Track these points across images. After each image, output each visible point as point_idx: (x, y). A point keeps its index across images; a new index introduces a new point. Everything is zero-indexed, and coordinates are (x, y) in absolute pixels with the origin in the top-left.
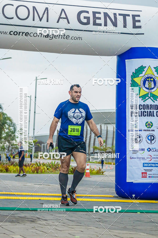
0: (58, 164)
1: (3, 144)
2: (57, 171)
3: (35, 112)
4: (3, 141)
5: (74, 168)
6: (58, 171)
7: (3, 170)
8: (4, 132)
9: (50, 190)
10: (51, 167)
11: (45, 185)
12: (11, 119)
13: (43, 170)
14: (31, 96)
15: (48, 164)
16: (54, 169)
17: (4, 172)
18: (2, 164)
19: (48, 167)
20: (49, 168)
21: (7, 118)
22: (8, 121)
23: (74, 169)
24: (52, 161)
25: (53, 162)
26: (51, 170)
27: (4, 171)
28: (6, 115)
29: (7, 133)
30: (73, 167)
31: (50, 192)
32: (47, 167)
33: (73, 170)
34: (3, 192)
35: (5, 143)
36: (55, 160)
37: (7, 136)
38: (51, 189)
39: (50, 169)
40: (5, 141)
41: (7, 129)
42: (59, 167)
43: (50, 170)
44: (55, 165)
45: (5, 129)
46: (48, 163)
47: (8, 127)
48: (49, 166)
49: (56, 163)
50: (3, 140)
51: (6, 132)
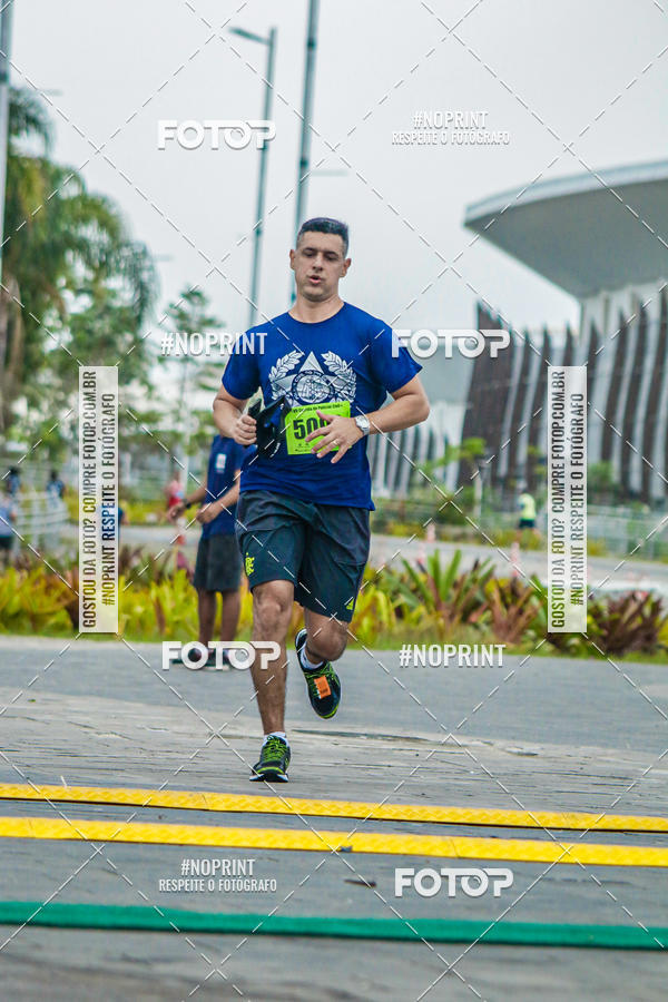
0: (482, 573)
1: (45, 405)
2: (476, 626)
3: (303, 163)
4: (49, 386)
5: (611, 611)
6: (485, 628)
7: (52, 614)
8: (55, 313)
9: (424, 779)
10: (422, 598)
11: (384, 737)
12: (113, 211)
13: (366, 622)
14: (273, 33)
15: (400, 570)
16: (451, 617)
17: (58, 629)
18: (42, 571)
19: (403, 599)
20: (412, 609)
21: (85, 205)
22: (91, 232)
23: (606, 613)
24: (437, 552)
25: (445, 561)
26: (425, 624)
27: (52, 621)
28: (76, 178)
29: (79, 324)
30: (604, 605)
31: (423, 796)
32: (396, 593)
33: (601, 626)
34: (57, 783)
35: (62, 404)
36: (462, 546)
37: (77, 344)
38: (433, 771)
39: (421, 609)
40: (60, 389)
41: (78, 292)
42: (487, 596)
43: (419, 620)
44: (456, 585)
45: (68, 295)
46: (405, 563)
47: (91, 275)
48: (415, 591)
49: (466, 565)
50: (46, 376)
51: (76, 317)
